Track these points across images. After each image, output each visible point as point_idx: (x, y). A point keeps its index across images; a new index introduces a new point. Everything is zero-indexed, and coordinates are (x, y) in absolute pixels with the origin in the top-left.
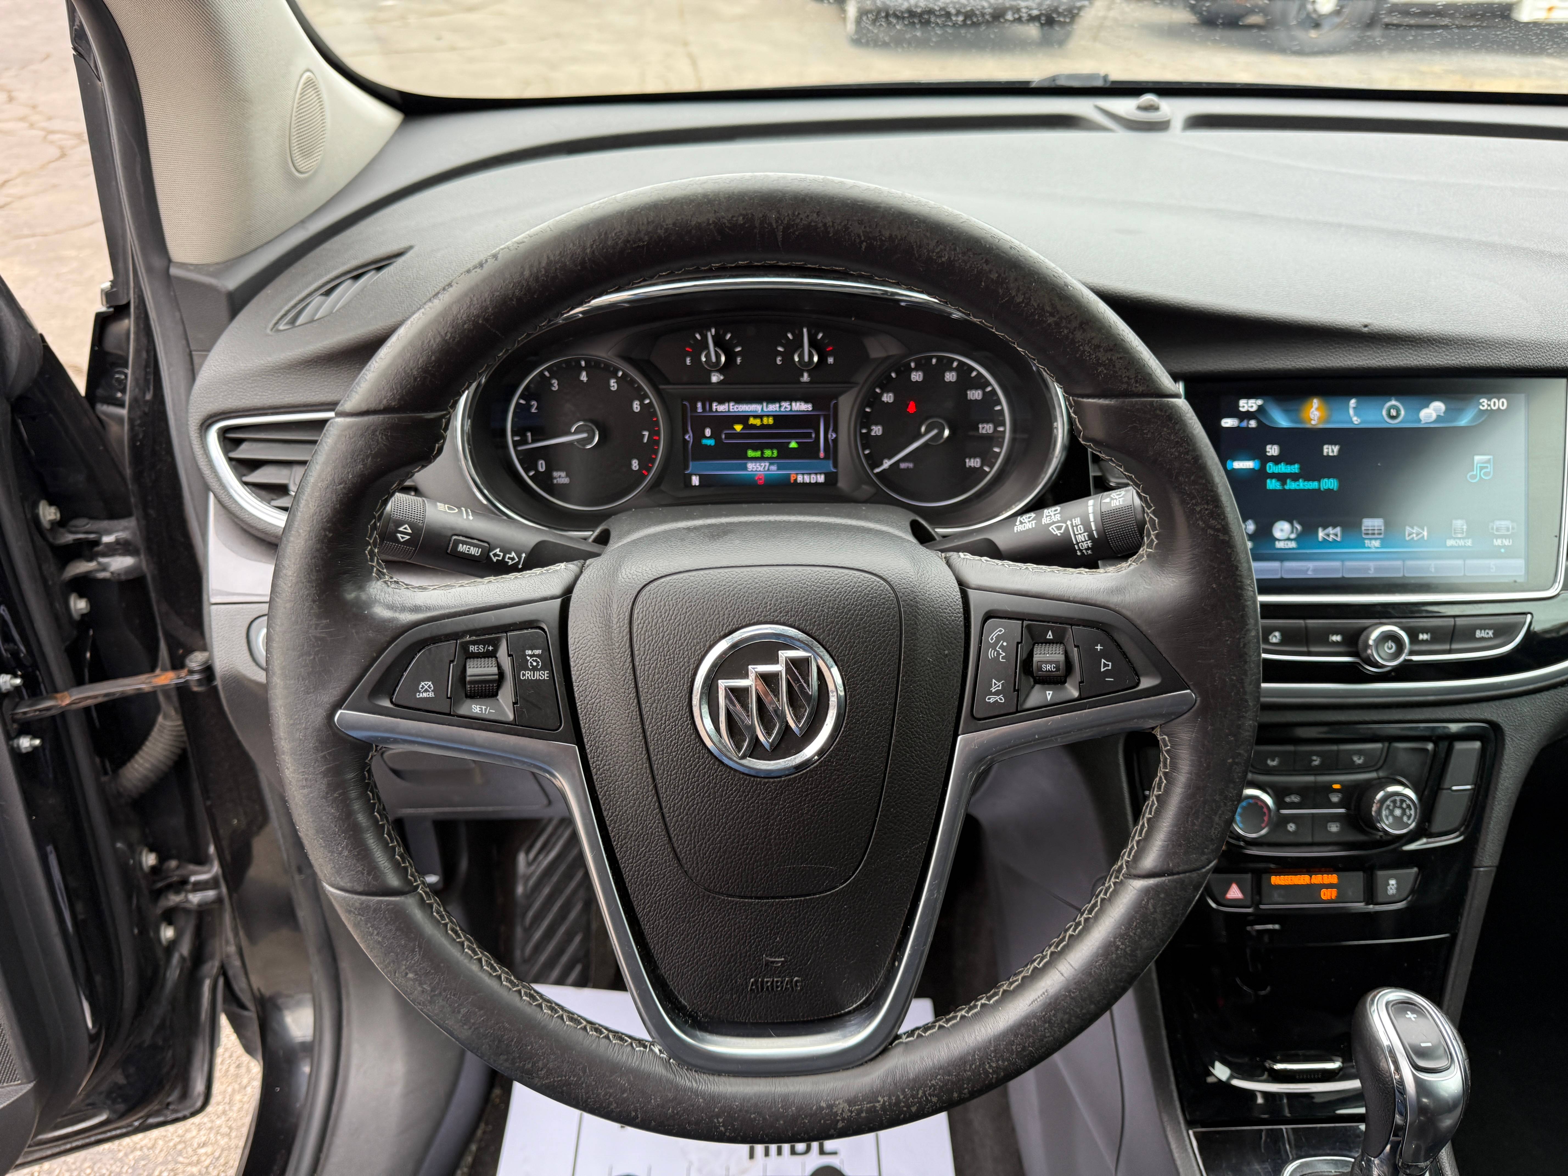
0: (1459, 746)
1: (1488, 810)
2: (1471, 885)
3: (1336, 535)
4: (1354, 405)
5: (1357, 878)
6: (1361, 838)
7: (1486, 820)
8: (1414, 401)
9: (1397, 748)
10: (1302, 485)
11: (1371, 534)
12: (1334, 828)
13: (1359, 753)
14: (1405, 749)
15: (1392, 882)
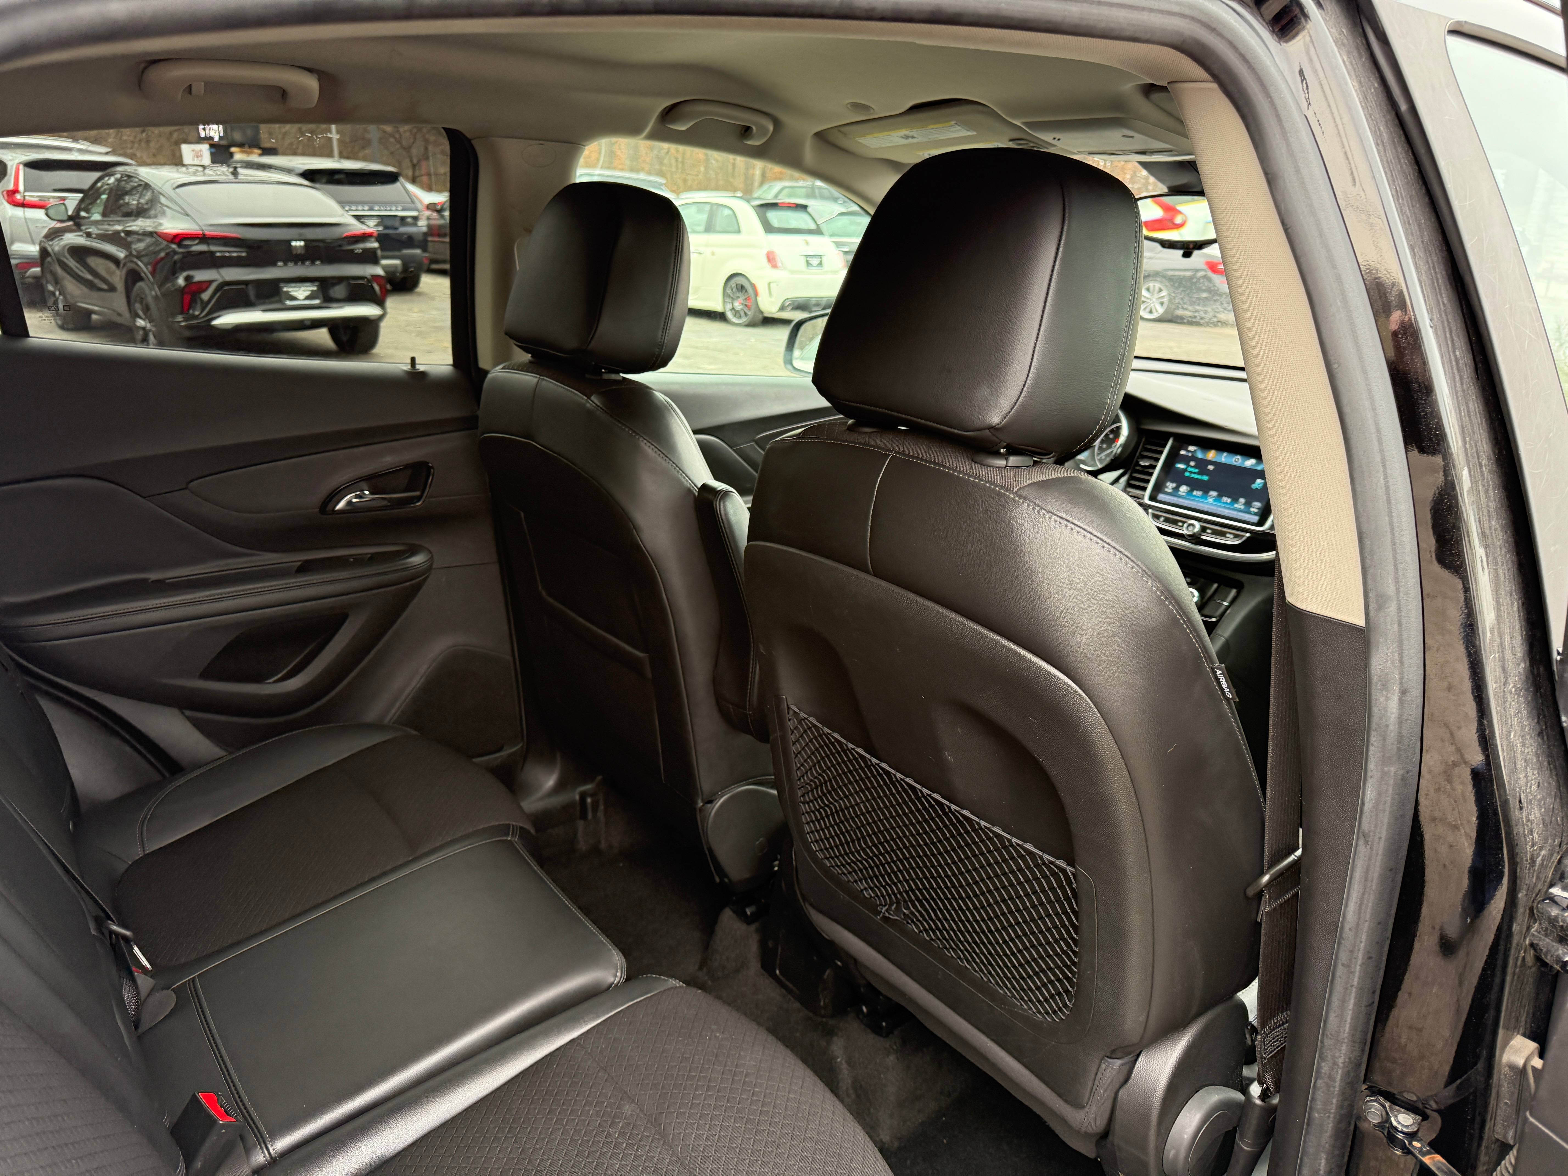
3: (1200, 494)
4: (1225, 455)
8: (1245, 458)
10: (1196, 476)
11: (1212, 496)
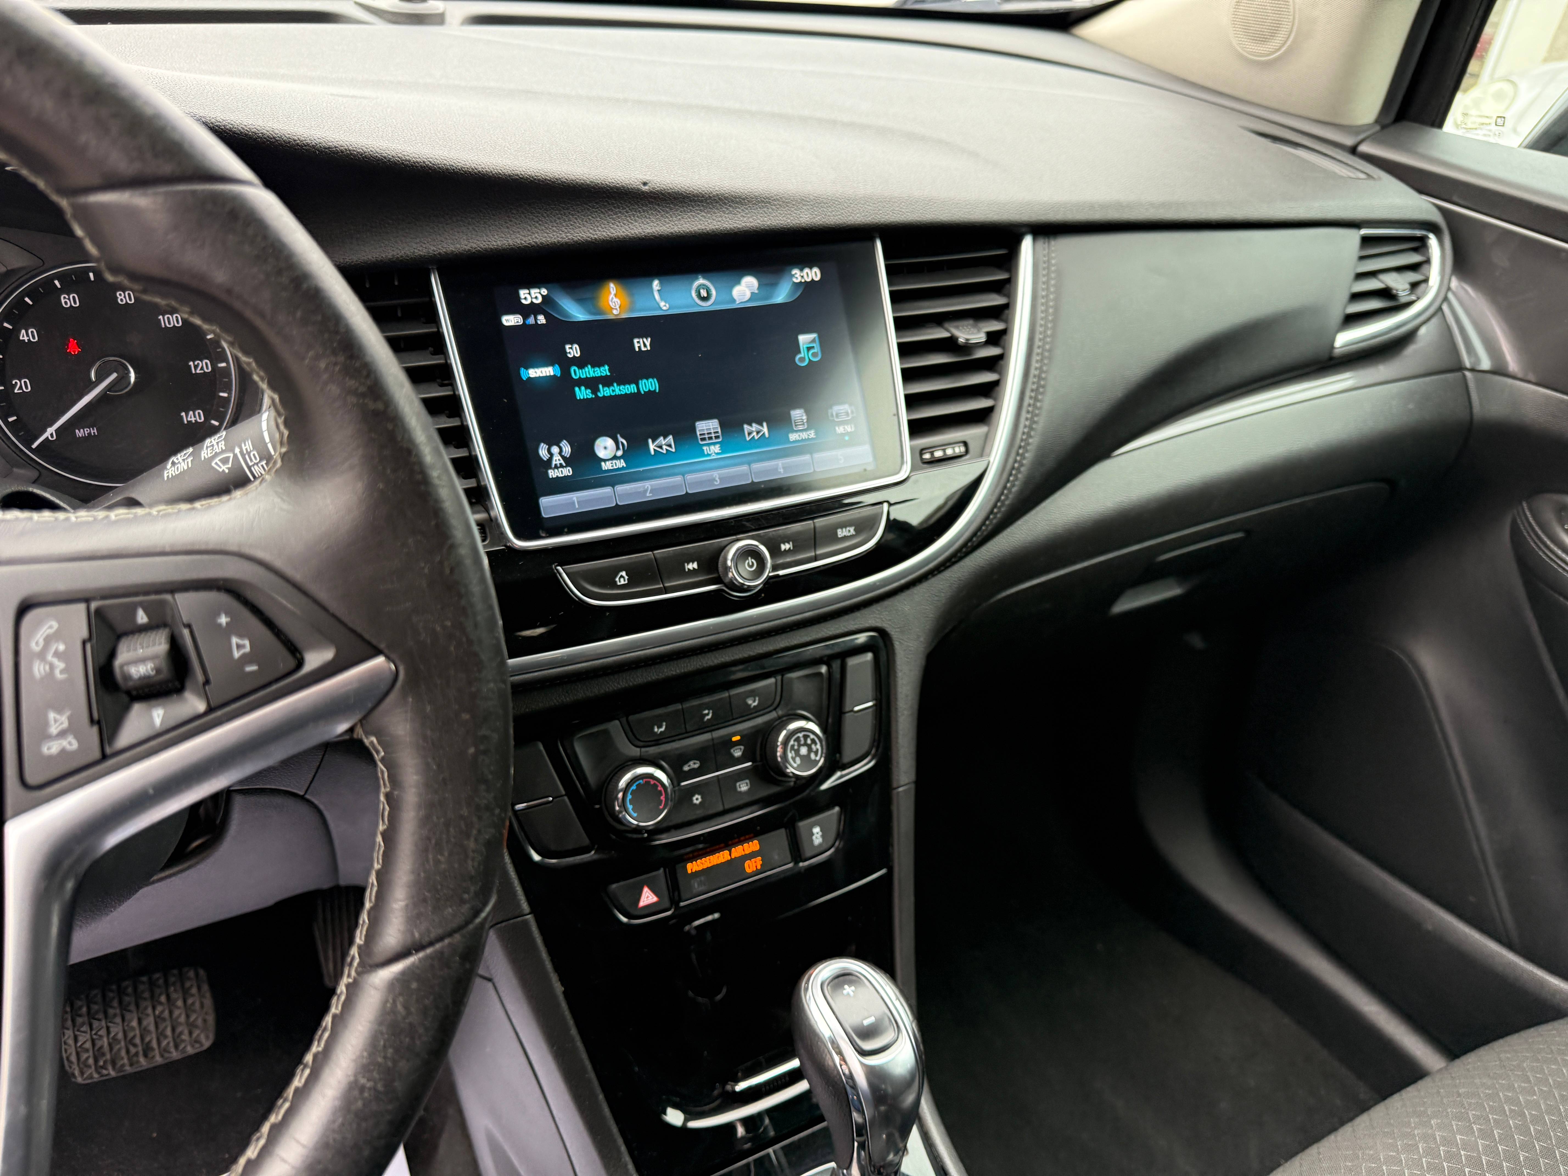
0: (852, 662)
1: (893, 724)
2: (894, 808)
3: (670, 446)
4: (658, 288)
5: (780, 836)
6: (774, 789)
7: (893, 735)
8: (723, 278)
9: (791, 679)
10: (618, 390)
11: (708, 438)
12: (743, 787)
13: (752, 694)
14: (799, 678)
15: (816, 830)
